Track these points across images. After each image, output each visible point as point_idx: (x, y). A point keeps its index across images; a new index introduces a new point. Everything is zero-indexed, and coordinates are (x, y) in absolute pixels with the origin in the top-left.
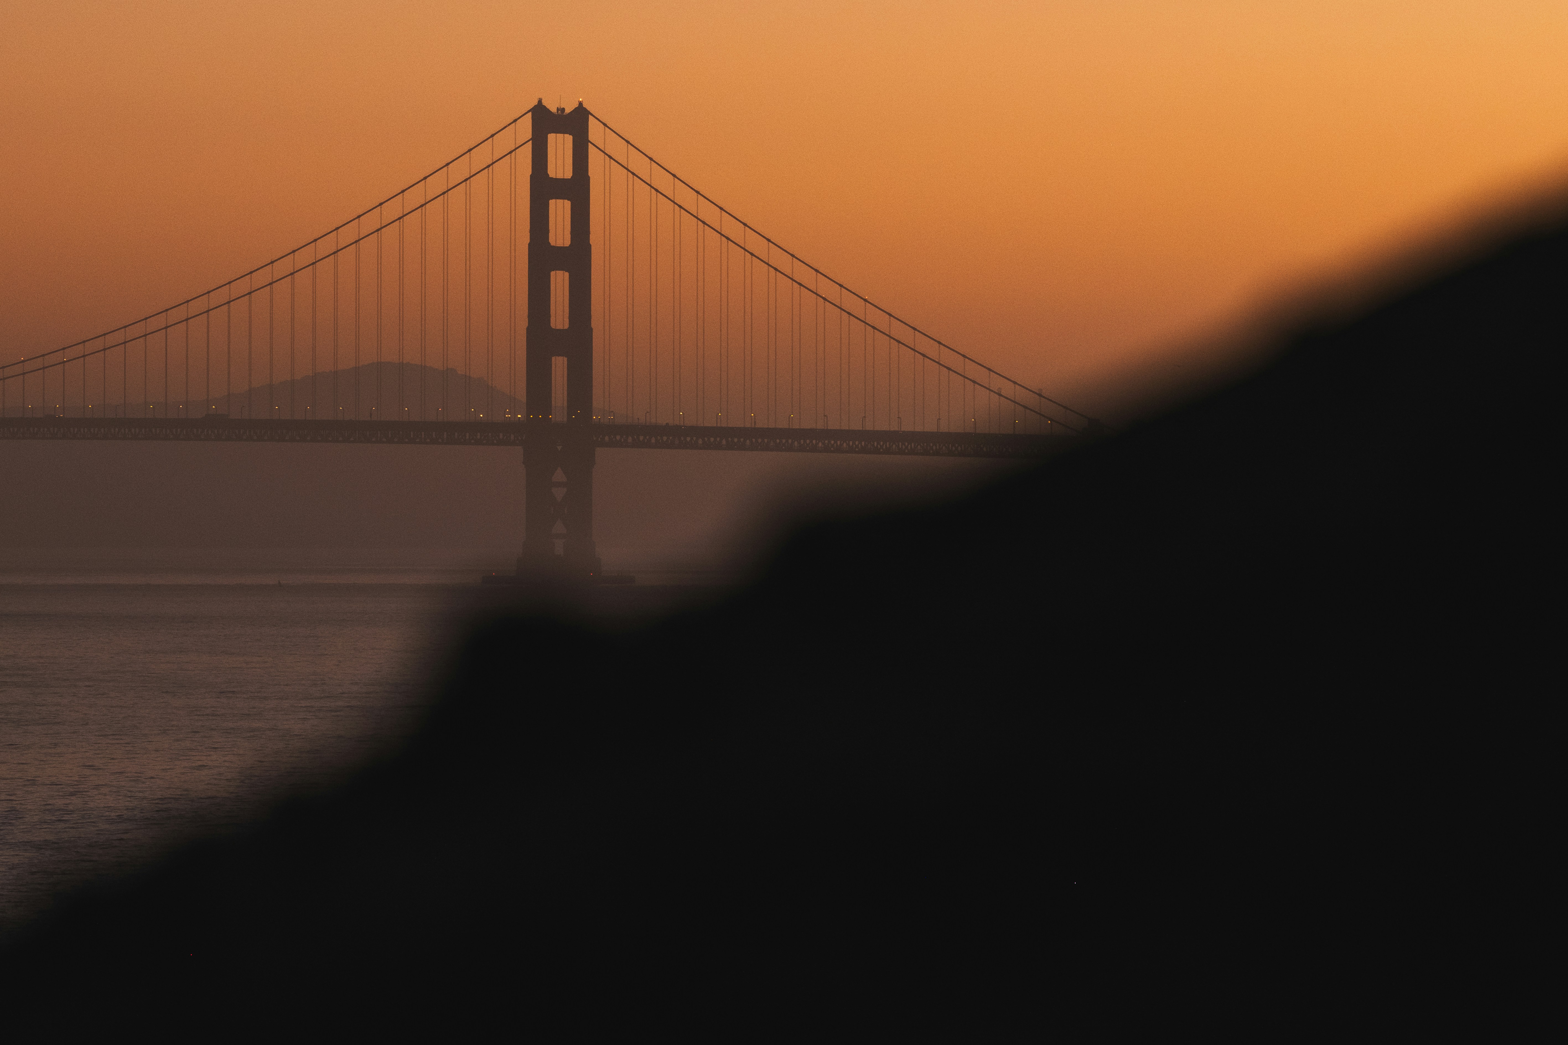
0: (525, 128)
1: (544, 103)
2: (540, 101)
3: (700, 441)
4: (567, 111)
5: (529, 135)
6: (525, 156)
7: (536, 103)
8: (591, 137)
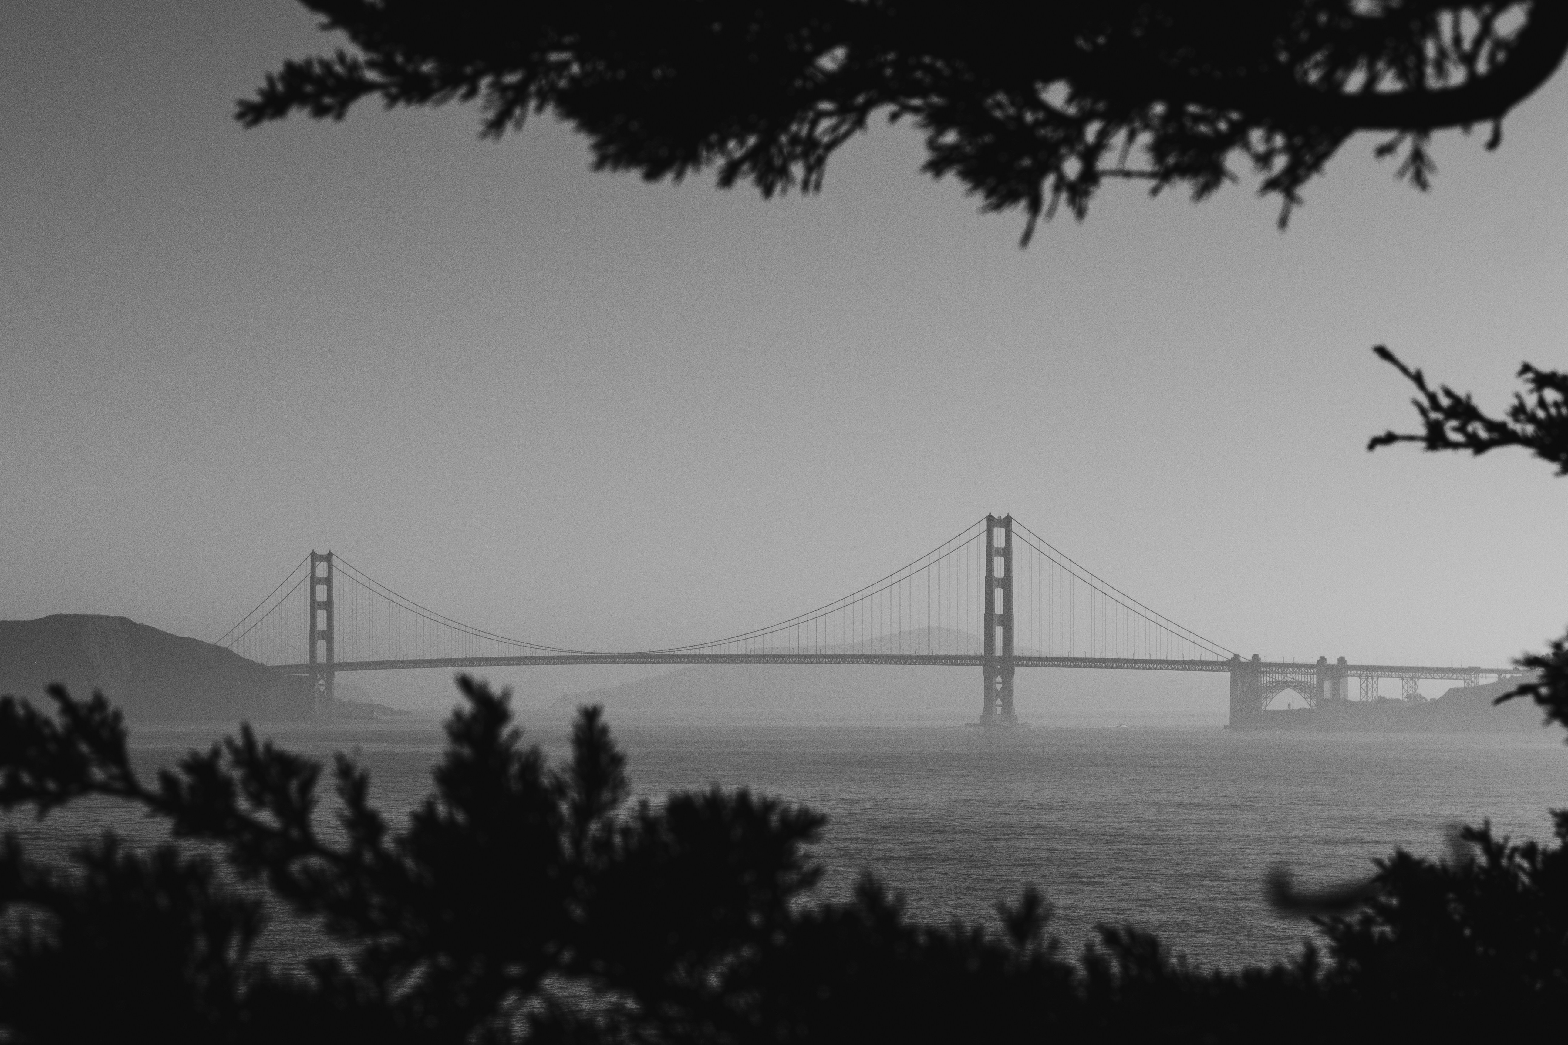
0: (984, 525)
1: (992, 514)
2: (990, 513)
3: (1061, 664)
4: (1002, 518)
5: (986, 529)
6: (984, 537)
7: (988, 514)
8: (1013, 529)
